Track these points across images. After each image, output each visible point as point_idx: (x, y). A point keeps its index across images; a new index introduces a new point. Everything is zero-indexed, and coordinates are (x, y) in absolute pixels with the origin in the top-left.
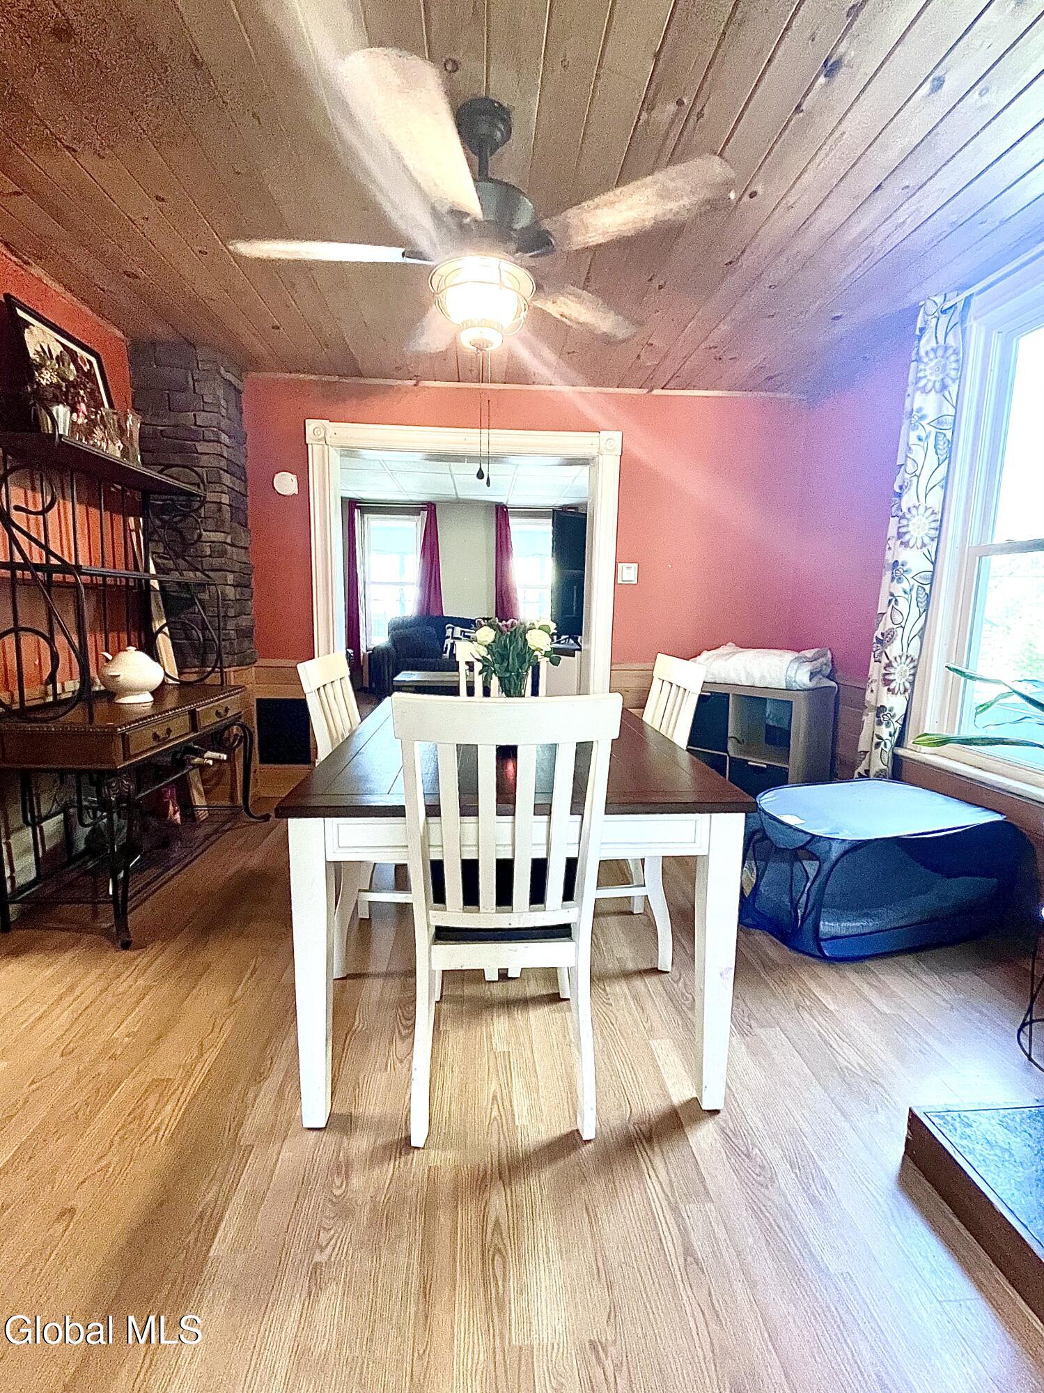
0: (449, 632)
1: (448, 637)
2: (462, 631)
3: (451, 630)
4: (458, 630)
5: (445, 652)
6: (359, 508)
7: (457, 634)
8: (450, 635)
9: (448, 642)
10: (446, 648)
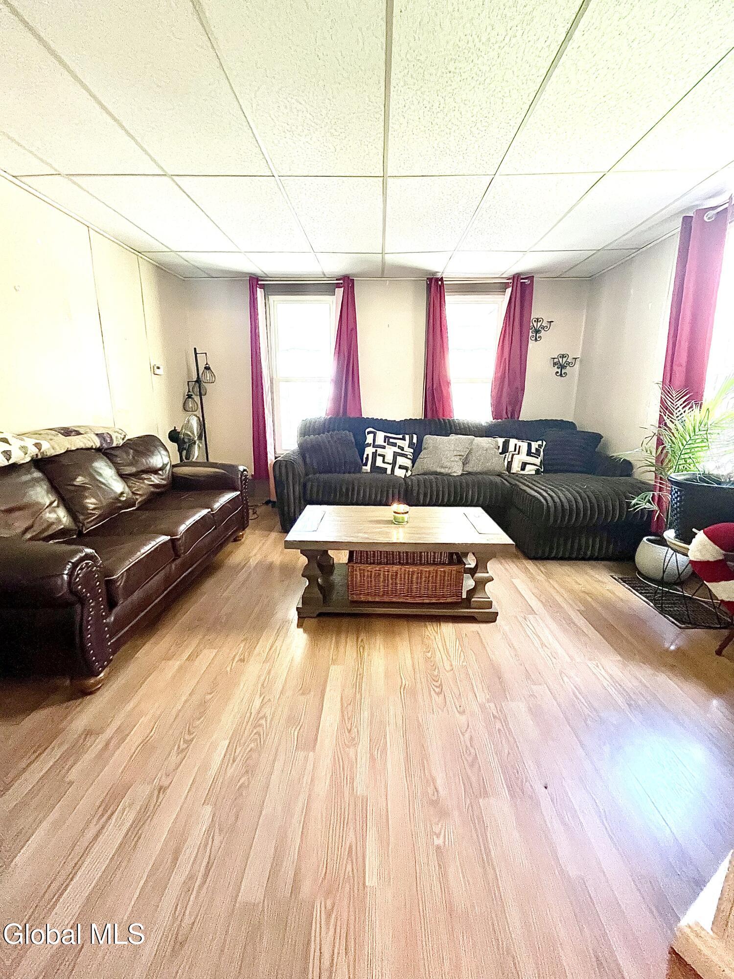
0: (370, 439)
1: (369, 445)
2: (385, 437)
3: (372, 435)
4: (380, 435)
5: (366, 465)
6: (263, 287)
7: (380, 440)
8: (371, 442)
9: (369, 451)
10: (367, 458)
